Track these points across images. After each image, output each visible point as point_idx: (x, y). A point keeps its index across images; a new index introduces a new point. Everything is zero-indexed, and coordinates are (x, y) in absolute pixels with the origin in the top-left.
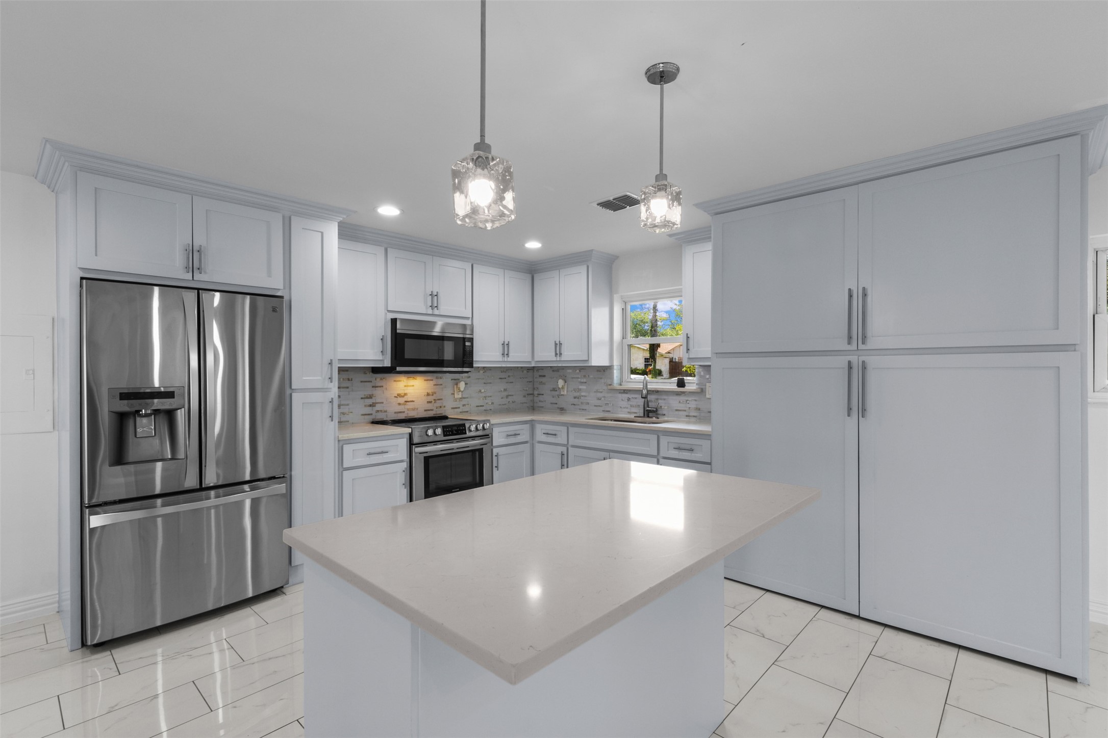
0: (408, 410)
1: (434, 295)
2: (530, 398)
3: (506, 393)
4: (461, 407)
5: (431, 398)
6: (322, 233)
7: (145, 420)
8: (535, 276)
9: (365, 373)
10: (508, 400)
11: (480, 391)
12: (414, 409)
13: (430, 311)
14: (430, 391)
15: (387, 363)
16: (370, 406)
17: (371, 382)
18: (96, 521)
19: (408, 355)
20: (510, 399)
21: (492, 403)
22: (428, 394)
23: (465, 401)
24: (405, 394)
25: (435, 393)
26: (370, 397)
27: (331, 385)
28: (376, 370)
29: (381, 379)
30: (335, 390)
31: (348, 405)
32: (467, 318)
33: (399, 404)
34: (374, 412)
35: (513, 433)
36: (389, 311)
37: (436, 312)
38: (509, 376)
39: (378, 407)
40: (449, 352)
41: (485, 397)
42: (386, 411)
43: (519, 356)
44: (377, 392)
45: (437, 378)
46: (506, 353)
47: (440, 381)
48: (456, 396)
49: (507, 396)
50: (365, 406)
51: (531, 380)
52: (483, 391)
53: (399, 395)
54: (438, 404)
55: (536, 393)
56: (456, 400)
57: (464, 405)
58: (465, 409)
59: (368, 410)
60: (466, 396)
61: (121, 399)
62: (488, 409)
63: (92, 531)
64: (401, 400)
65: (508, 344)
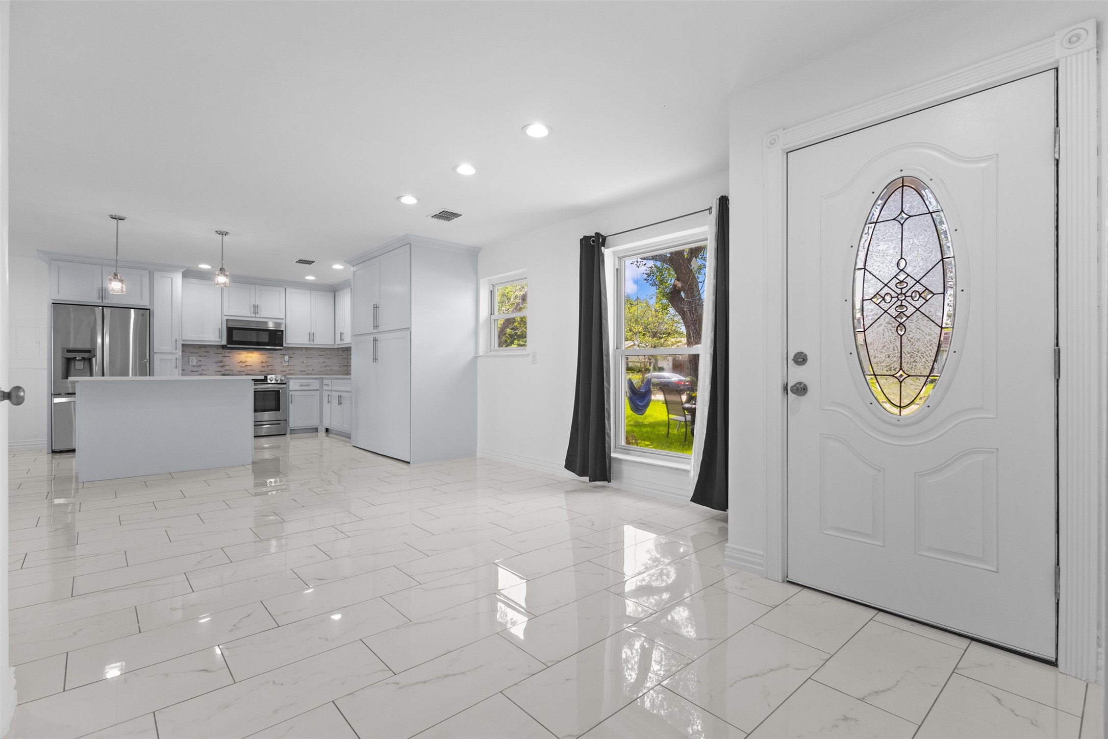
0: (248, 370)
1: (255, 307)
2: (345, 368)
3: (325, 365)
4: (288, 371)
5: (264, 365)
6: (172, 278)
7: (79, 362)
8: (336, 293)
9: (218, 349)
10: (326, 368)
11: (303, 362)
12: (251, 370)
13: (254, 315)
14: (264, 361)
15: (224, 342)
16: (221, 367)
17: (222, 354)
18: (57, 400)
19: (235, 339)
20: (328, 368)
21: (313, 370)
22: (262, 362)
23: (290, 368)
24: (246, 362)
25: (268, 362)
26: (221, 362)
27: (177, 351)
28: (223, 347)
29: (229, 352)
30: (180, 354)
31: (206, 365)
32: (283, 319)
33: (241, 367)
34: (223, 370)
35: (307, 384)
36: (225, 315)
37: (257, 316)
38: (327, 354)
39: (227, 368)
40: (265, 338)
41: (307, 366)
42: (232, 370)
43: (324, 339)
44: (226, 359)
45: (269, 353)
46: (312, 339)
47: (271, 355)
48: (284, 364)
49: (325, 366)
50: (218, 366)
51: (346, 357)
52: (305, 362)
53: (241, 362)
54: (270, 368)
55: (349, 365)
56: (284, 367)
57: (290, 370)
58: (290, 372)
59: (220, 369)
60: (292, 365)
61: (67, 352)
62: (309, 373)
63: (54, 404)
64: (243, 365)
65: (313, 334)
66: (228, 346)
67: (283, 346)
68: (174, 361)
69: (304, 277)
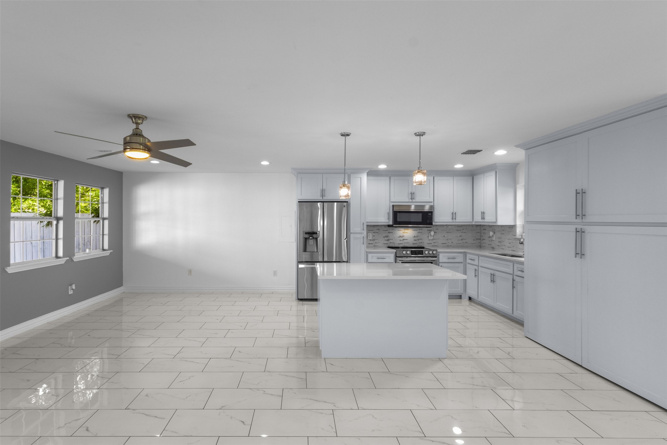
0: (404, 243)
1: (412, 194)
2: (479, 241)
3: (461, 238)
4: (433, 243)
5: (416, 238)
6: (361, 178)
7: (311, 240)
8: (474, 177)
9: (385, 227)
10: (463, 241)
11: (444, 236)
12: (407, 243)
13: (411, 201)
14: (416, 235)
15: (391, 223)
16: (387, 240)
17: (388, 230)
18: (301, 266)
19: (398, 220)
20: (464, 241)
21: (452, 243)
22: (415, 237)
23: (435, 241)
24: (403, 236)
25: (418, 236)
26: (387, 237)
27: (363, 232)
28: (389, 226)
29: (392, 229)
30: (365, 233)
31: (378, 239)
32: (432, 202)
33: (400, 240)
34: (389, 243)
35: (453, 257)
36: (391, 202)
37: (414, 201)
38: (463, 229)
39: (391, 241)
40: (419, 218)
41: (447, 239)
42: (394, 243)
43: (464, 218)
44: (390, 235)
45: (419, 229)
46: (454, 218)
47: (420, 231)
48: (430, 238)
49: (462, 240)
50: (385, 240)
51: (479, 231)
52: (446, 236)
53: (400, 236)
54: (420, 241)
55: (482, 238)
56: (430, 240)
57: (434, 243)
58: (435, 244)
59: (386, 242)
60: (436, 238)
61: (305, 234)
62: (449, 245)
63: (299, 268)
64: (401, 239)
65: (455, 214)
66: (394, 226)
67: (432, 225)
68: (362, 239)
69: (453, 167)
